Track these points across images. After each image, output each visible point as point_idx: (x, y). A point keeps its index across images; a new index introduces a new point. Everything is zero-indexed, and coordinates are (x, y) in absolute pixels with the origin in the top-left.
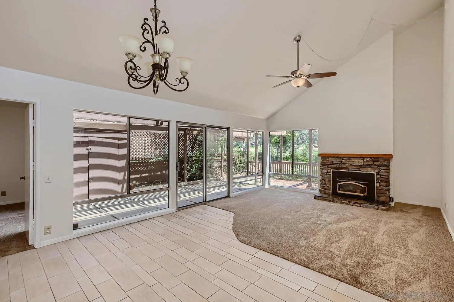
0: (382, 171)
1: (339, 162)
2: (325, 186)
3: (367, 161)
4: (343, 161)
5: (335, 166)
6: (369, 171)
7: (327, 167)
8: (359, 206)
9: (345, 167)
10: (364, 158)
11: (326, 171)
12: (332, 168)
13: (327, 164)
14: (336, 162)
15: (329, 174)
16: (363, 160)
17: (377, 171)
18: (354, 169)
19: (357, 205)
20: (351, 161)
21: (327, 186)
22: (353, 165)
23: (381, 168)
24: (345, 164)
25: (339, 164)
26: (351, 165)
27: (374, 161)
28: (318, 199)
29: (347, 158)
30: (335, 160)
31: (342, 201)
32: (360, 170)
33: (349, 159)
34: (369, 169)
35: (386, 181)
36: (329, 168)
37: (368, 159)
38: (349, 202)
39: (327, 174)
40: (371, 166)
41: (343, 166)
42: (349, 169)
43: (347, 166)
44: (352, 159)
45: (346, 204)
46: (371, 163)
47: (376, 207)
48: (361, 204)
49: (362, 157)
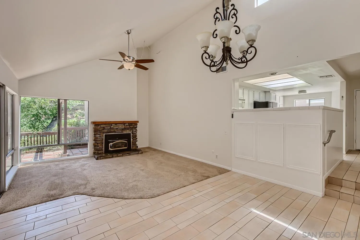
0: (134, 131)
1: (109, 128)
2: (98, 147)
3: (127, 126)
4: (112, 126)
5: (106, 131)
6: (128, 132)
7: (100, 132)
8: (128, 155)
9: (113, 131)
10: (125, 124)
11: (99, 136)
12: (103, 133)
13: (100, 130)
14: (107, 128)
15: (101, 138)
16: (124, 125)
17: (131, 131)
18: (119, 132)
19: (127, 155)
20: (117, 127)
21: (100, 147)
22: (118, 129)
23: (133, 129)
24: (113, 128)
25: (109, 129)
26: (117, 129)
27: (130, 126)
28: (100, 159)
29: (115, 125)
30: (106, 126)
31: (119, 155)
32: (122, 132)
33: (116, 125)
34: (128, 130)
35: (135, 137)
36: (102, 133)
37: (127, 124)
38: (122, 154)
39: (99, 138)
40: (128, 129)
41: (112, 130)
42: (116, 132)
43: (114, 130)
44: (118, 125)
45: (121, 156)
46: (128, 127)
47: (137, 153)
48: (129, 153)
49: (124, 123)
